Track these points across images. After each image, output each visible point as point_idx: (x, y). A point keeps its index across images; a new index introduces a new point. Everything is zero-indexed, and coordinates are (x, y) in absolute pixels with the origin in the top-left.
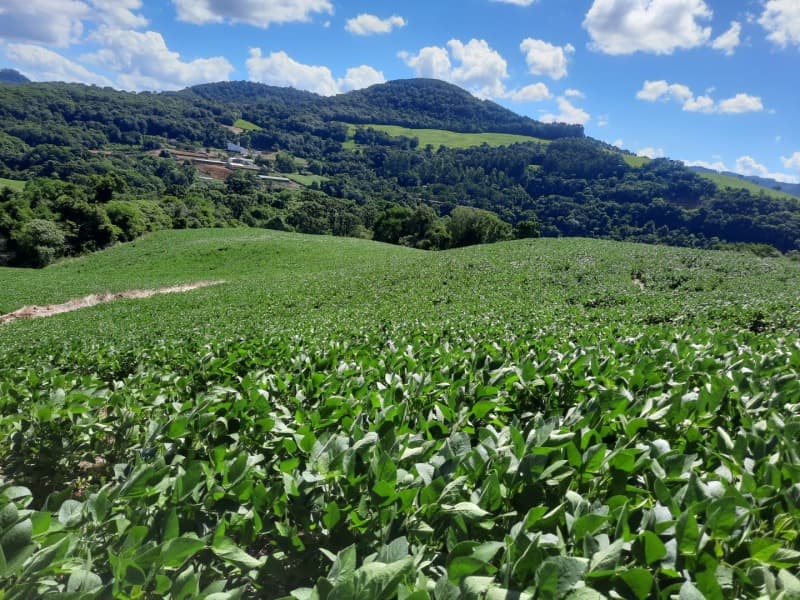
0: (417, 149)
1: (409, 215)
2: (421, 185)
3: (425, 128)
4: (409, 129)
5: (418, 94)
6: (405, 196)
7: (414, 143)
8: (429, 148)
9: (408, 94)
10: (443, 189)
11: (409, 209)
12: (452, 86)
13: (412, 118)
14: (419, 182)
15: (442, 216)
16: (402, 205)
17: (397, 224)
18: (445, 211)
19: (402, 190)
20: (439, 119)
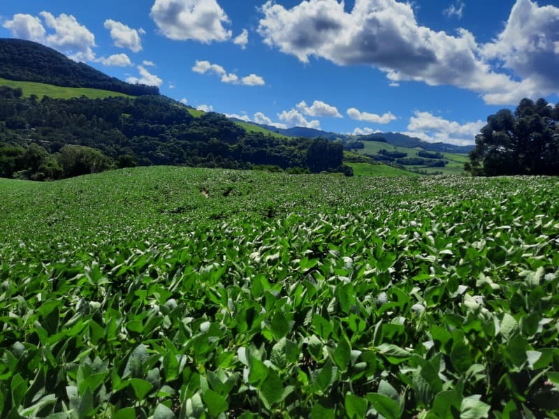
0: (22, 98)
1: (20, 153)
2: (30, 128)
3: (27, 80)
4: (11, 81)
5: (17, 53)
6: (15, 137)
7: (18, 93)
8: (33, 97)
9: (6, 51)
10: (50, 131)
11: (20, 148)
12: (48, 48)
13: (13, 72)
14: (27, 125)
15: (52, 153)
16: (13, 145)
17: (10, 161)
18: (55, 149)
19: (10, 132)
20: (39, 73)
